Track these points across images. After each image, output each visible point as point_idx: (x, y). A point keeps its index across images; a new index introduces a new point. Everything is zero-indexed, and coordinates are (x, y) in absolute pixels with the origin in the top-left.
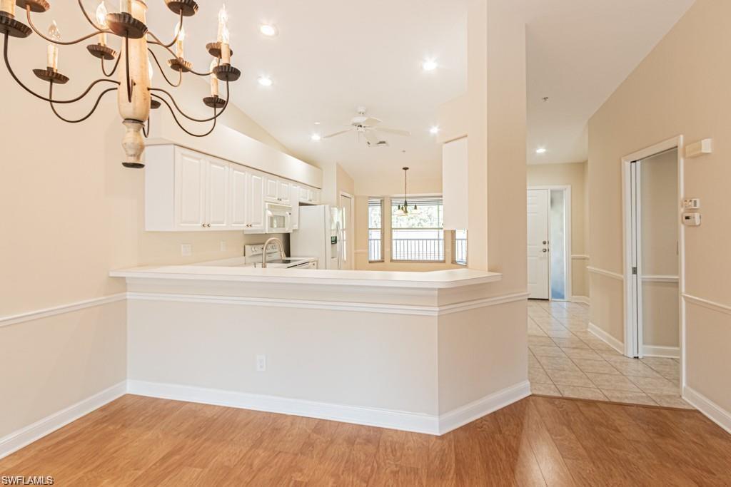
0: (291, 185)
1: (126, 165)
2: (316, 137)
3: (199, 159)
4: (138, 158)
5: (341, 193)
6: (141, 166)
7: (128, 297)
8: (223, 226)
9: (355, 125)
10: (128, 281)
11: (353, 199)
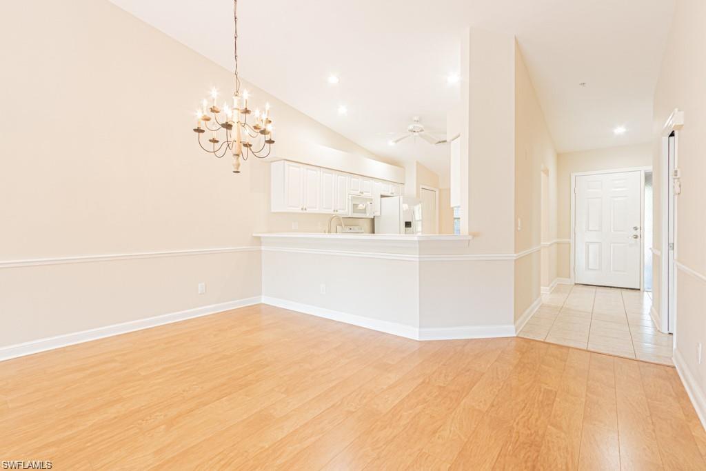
0: (372, 181)
1: (234, 172)
2: (391, 143)
3: (299, 167)
4: (238, 168)
5: (421, 187)
6: (238, 172)
7: (263, 249)
8: (317, 211)
9: (411, 131)
10: (262, 240)
11: (437, 193)
